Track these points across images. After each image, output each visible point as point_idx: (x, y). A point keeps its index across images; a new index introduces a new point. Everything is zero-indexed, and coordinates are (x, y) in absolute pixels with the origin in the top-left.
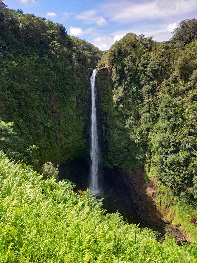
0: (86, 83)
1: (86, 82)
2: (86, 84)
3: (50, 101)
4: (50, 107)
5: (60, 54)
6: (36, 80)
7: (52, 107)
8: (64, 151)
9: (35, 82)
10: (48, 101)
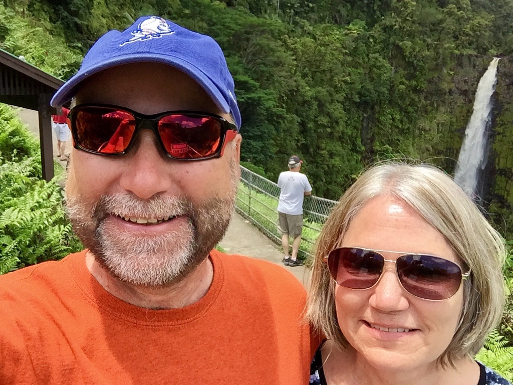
0: (466, 90)
1: (466, 88)
2: (465, 93)
3: (370, 125)
4: (369, 139)
5: (413, 22)
6: (348, 78)
7: (372, 140)
9: (345, 82)
10: (365, 125)
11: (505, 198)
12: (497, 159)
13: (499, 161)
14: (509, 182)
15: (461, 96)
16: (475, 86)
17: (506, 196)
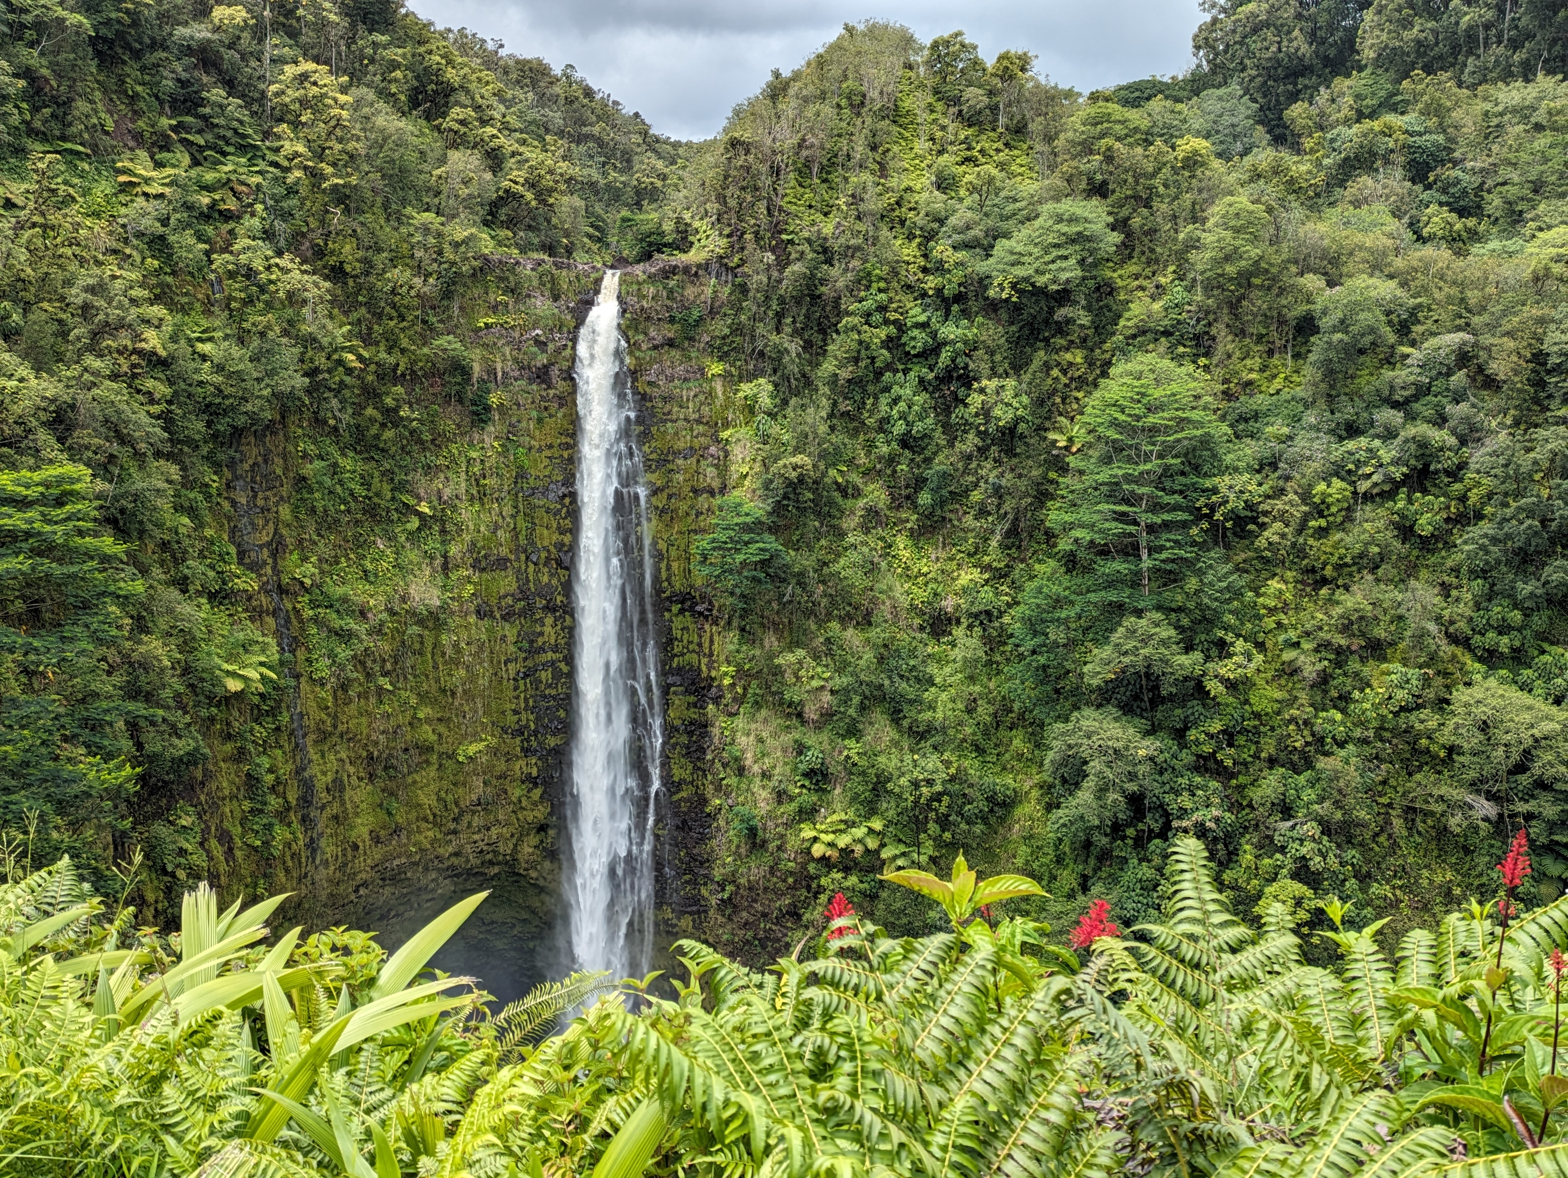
0: (545, 368)
1: (542, 359)
2: (542, 375)
3: (260, 502)
4: (261, 547)
7: (277, 548)
8: (362, 891)
11: (704, 675)
12: (663, 566)
13: (669, 568)
14: (707, 627)
15: (534, 387)
16: (568, 351)
17: (704, 668)
